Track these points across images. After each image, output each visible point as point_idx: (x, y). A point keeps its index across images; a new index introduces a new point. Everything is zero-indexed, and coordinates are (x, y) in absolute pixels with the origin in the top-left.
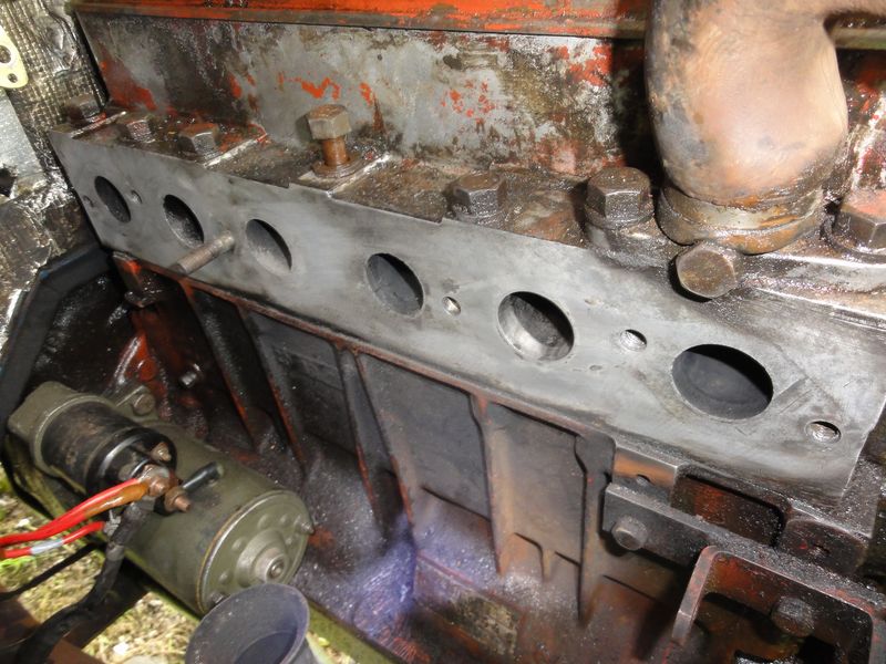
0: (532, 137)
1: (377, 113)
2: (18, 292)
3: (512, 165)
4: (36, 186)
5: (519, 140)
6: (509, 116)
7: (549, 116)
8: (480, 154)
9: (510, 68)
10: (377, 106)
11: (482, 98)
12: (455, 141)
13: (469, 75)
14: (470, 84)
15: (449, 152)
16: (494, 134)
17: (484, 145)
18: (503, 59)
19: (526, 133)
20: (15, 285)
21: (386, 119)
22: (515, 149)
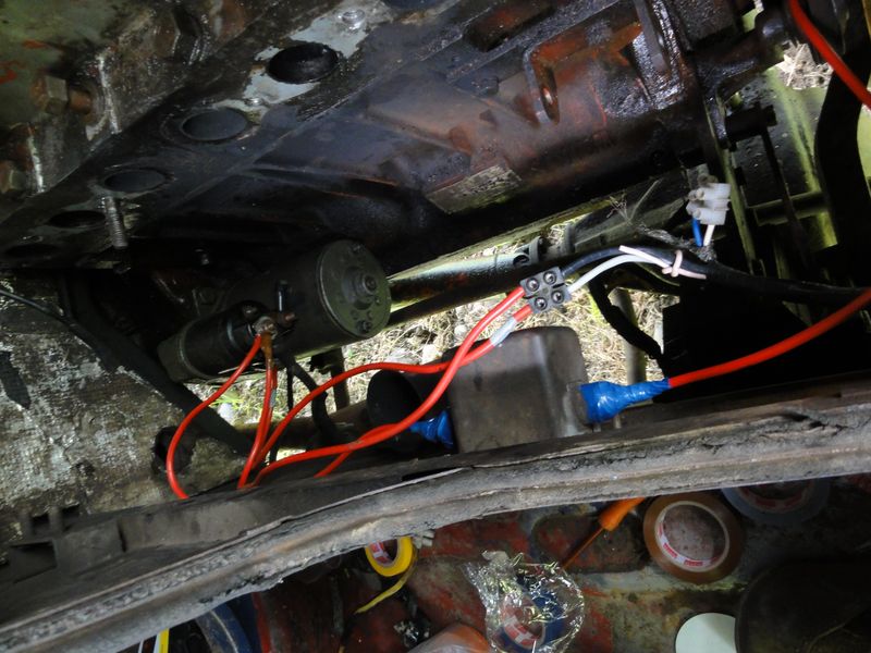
12: (115, 7)
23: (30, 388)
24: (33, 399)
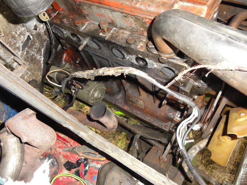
0: (140, 30)
1: (112, 21)
2: (43, 49)
3: (137, 33)
4: (41, 27)
5: (138, 30)
6: (136, 26)
7: (142, 27)
8: (131, 30)
9: (135, 19)
10: (112, 20)
11: (131, 23)
12: (127, 28)
13: (128, 19)
14: (128, 20)
15: (126, 29)
16: (133, 28)
17: (132, 29)
18: (134, 18)
19: (139, 29)
20: (42, 48)
21: (114, 22)
22: (137, 31)
23: (26, 48)
24: (25, 50)
